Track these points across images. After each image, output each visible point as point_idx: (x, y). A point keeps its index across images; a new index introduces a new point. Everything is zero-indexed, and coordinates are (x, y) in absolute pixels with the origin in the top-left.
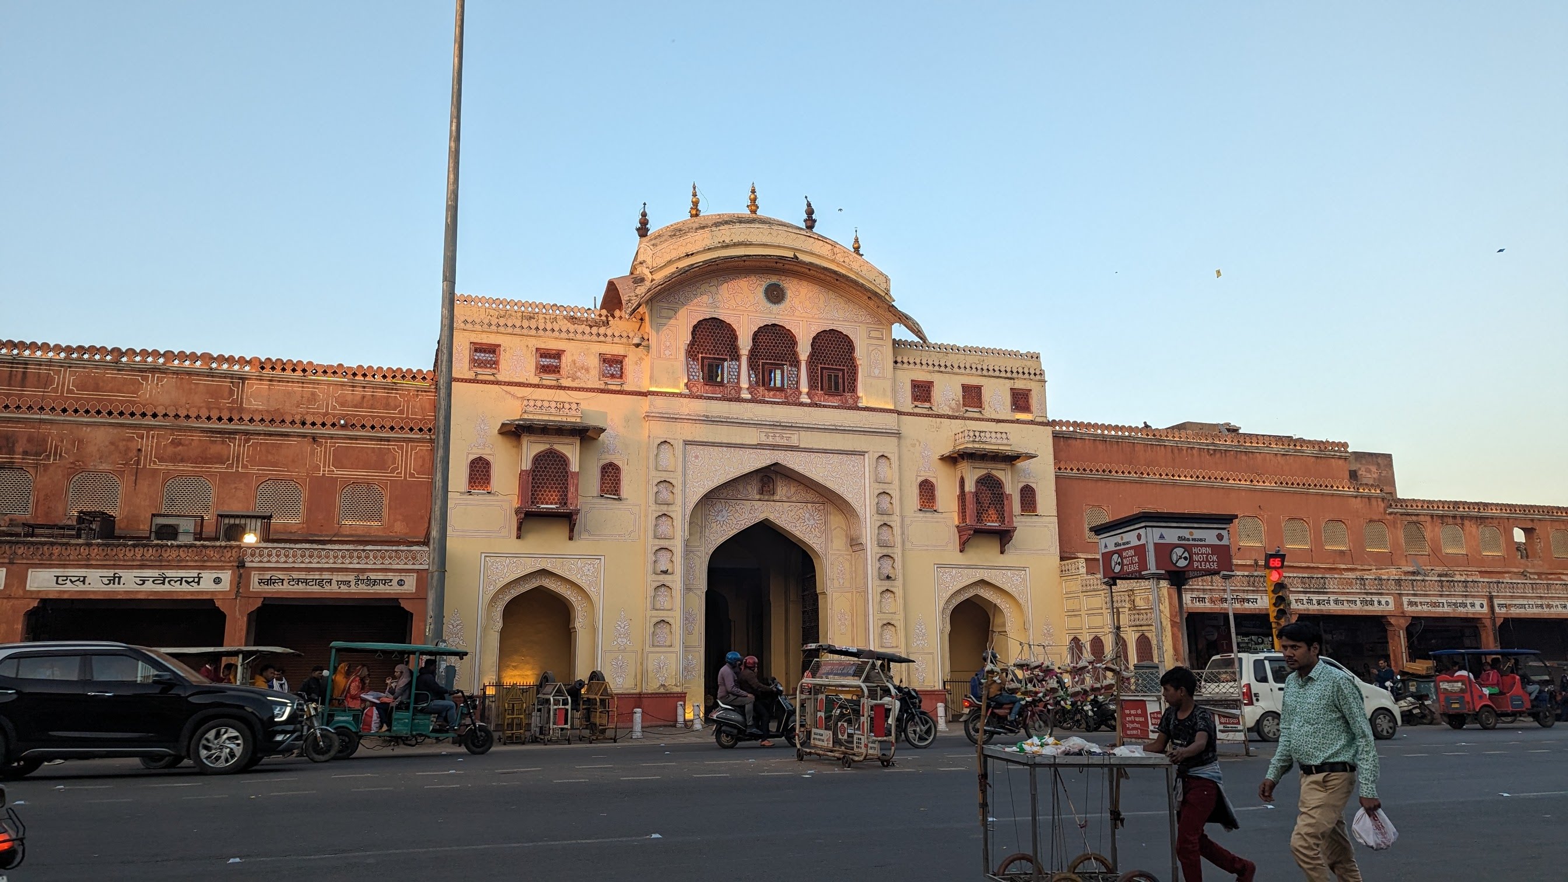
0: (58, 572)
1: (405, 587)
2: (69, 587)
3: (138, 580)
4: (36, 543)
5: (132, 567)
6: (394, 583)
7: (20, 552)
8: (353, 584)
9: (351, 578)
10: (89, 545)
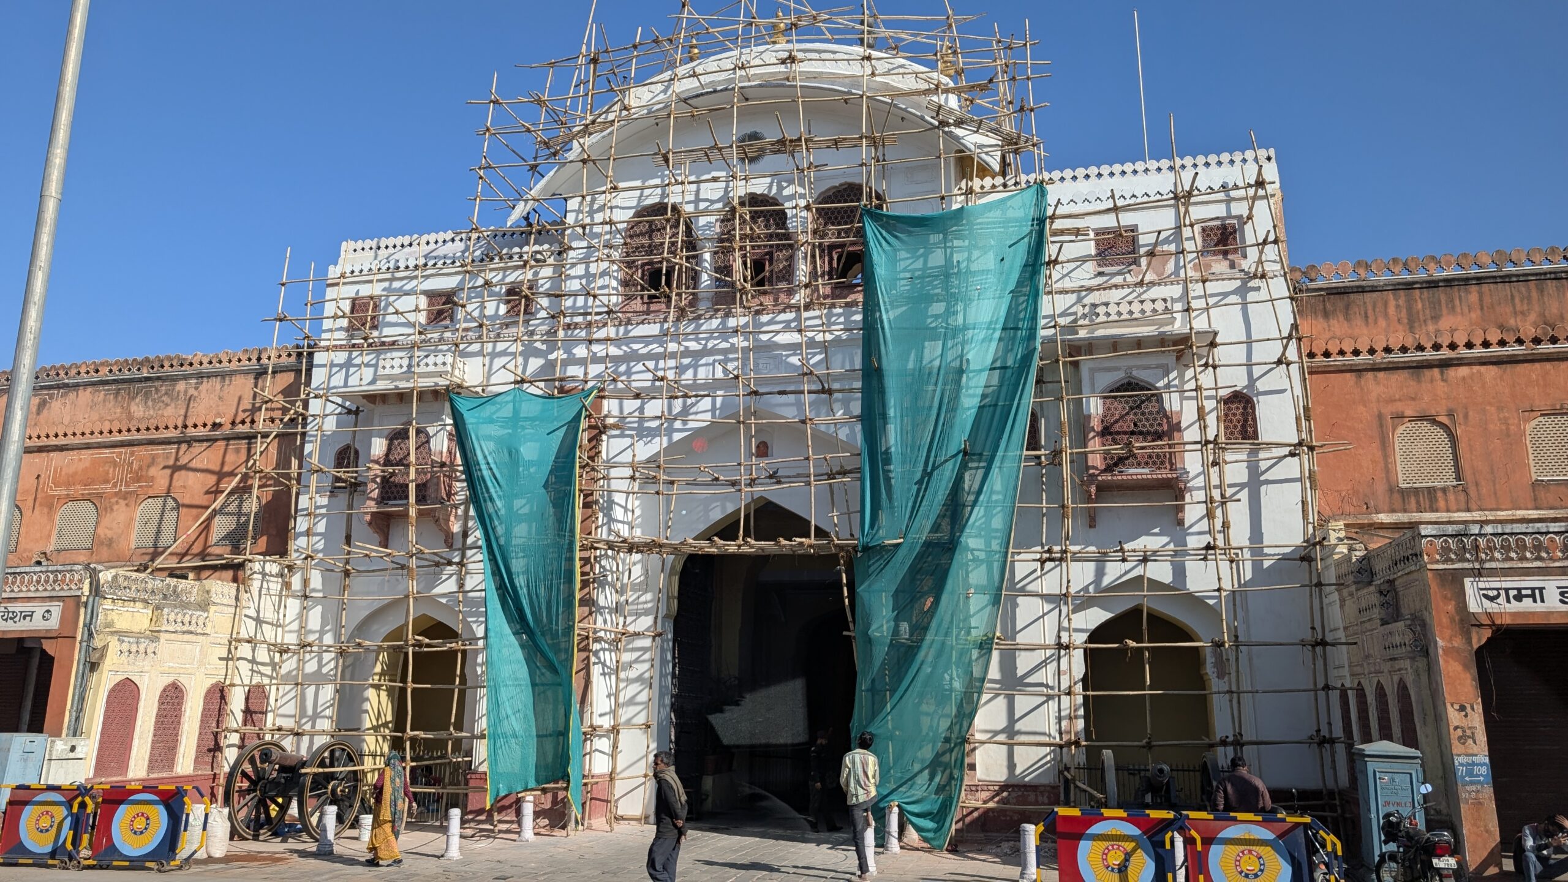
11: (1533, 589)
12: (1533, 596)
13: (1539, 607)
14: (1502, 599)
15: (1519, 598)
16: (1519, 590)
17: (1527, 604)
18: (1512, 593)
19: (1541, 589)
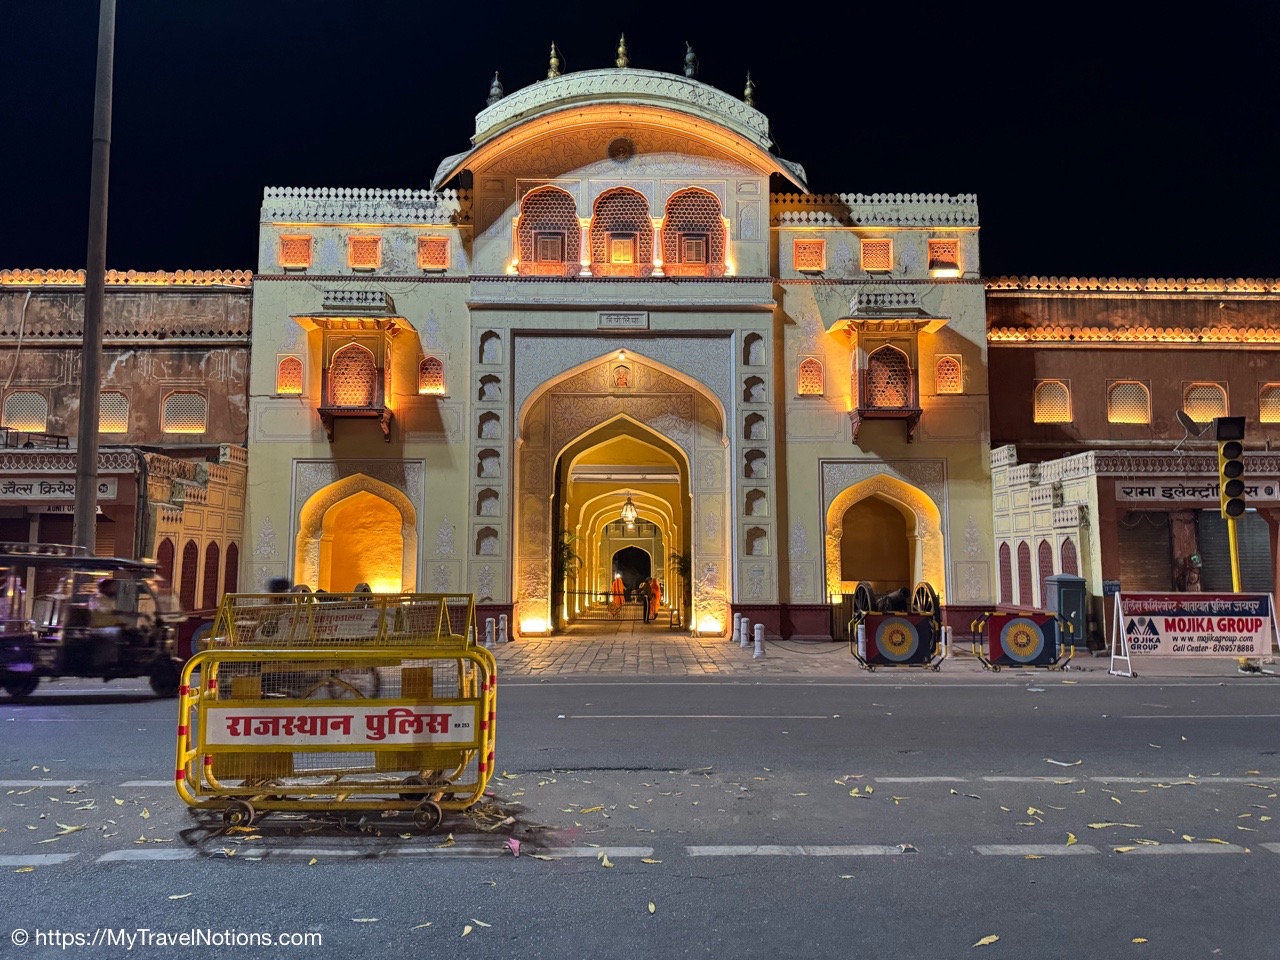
11: (1149, 489)
12: (1149, 492)
13: (1151, 498)
14: (1133, 494)
15: (1142, 493)
16: (1142, 489)
17: (1146, 497)
18: (1139, 490)
19: (1153, 489)
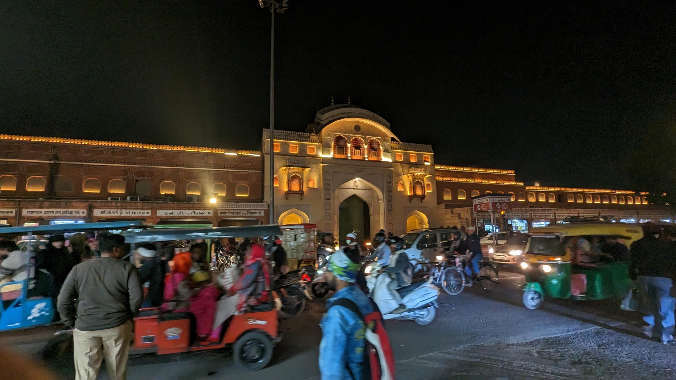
0: (165, 211)
1: (261, 214)
2: (168, 215)
3: (187, 213)
4: (159, 203)
5: (184, 209)
6: (258, 213)
7: (154, 205)
8: (246, 214)
9: (245, 212)
10: (173, 203)
